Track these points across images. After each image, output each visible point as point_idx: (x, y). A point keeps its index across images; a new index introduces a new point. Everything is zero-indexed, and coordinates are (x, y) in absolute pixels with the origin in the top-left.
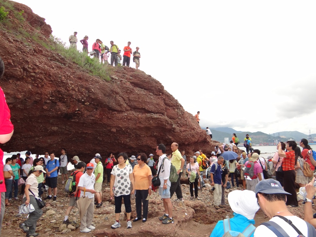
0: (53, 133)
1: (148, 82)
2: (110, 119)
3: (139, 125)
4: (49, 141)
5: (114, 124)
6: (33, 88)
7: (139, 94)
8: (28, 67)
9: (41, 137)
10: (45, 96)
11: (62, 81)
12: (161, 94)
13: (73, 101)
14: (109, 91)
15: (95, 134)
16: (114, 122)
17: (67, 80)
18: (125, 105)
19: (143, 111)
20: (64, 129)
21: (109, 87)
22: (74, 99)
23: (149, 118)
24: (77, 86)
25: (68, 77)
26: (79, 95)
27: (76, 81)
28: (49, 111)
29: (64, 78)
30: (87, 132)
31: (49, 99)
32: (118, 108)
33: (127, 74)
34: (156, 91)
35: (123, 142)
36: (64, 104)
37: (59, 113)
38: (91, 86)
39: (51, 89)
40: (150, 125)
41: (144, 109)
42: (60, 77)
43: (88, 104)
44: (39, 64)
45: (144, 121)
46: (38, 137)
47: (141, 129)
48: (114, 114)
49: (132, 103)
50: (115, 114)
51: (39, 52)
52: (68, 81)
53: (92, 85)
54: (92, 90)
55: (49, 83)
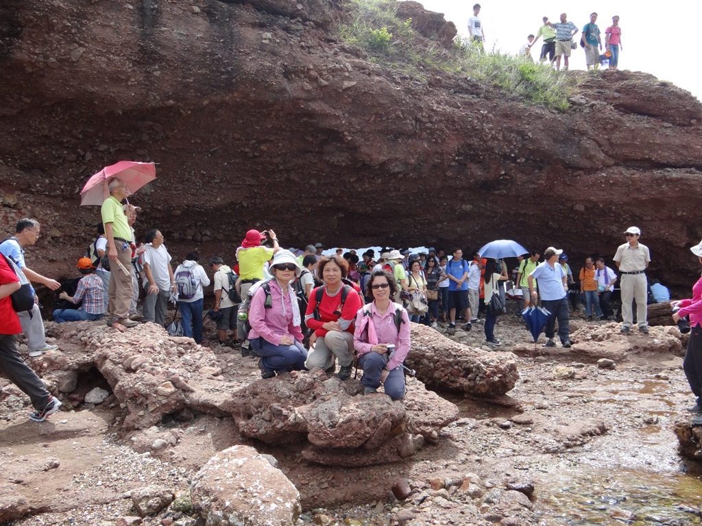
0: (465, 216)
1: (659, 100)
2: (569, 185)
3: (636, 195)
4: (458, 229)
5: (579, 196)
6: (429, 147)
7: (633, 130)
8: (422, 116)
9: (445, 223)
10: (448, 156)
11: (473, 127)
12: (693, 121)
13: (495, 158)
14: (565, 130)
15: (543, 216)
16: (578, 193)
17: (482, 124)
18: (602, 156)
19: (646, 164)
20: (482, 207)
21: (564, 124)
22: (496, 154)
23: (660, 179)
24: (501, 130)
25: (484, 119)
26: (505, 147)
27: (499, 121)
28: (456, 178)
29: (476, 121)
30: (525, 213)
31: (454, 160)
32: (586, 163)
33: (608, 88)
34: (680, 117)
35: (602, 232)
36: (480, 165)
37: (472, 181)
38: (527, 127)
39: (457, 142)
40: (661, 194)
41: (649, 160)
42: (471, 121)
43: (524, 160)
44: (438, 107)
45: (647, 186)
46: (441, 222)
47: (641, 203)
48: (577, 176)
49: (617, 151)
50: (580, 175)
51: (436, 83)
52: (485, 125)
53: (528, 124)
54: (530, 134)
55: (453, 135)
